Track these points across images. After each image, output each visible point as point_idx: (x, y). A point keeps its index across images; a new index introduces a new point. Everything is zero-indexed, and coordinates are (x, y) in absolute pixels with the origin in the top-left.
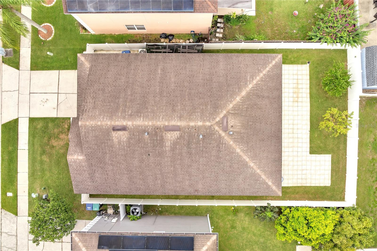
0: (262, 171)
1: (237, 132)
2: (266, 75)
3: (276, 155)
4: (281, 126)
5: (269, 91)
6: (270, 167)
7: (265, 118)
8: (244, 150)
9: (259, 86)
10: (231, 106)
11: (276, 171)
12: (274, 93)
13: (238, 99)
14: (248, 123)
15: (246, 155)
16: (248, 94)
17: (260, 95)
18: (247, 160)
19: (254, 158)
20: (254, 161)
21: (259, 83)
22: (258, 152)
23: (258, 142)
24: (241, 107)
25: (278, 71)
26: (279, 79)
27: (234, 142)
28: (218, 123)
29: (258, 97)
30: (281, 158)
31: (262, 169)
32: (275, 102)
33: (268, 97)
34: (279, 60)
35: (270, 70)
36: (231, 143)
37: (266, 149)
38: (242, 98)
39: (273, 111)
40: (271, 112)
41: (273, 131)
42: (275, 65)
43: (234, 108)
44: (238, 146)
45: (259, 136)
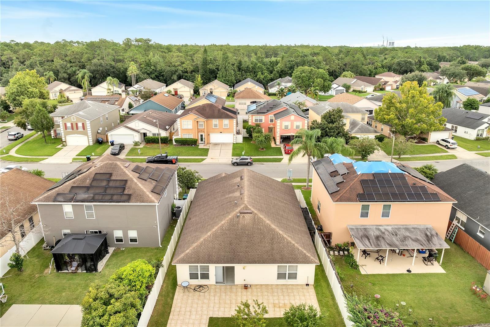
0: (201, 243)
1: (238, 221)
2: (294, 246)
3: (215, 258)
4: (244, 263)
5: (279, 250)
6: (204, 251)
7: (252, 246)
8: (222, 227)
9: (282, 240)
10: (261, 216)
11: (198, 258)
12: (278, 255)
13: (268, 222)
14: (247, 230)
15: (218, 228)
16: (273, 230)
17: (273, 240)
18: (214, 230)
19: (215, 236)
20: (212, 235)
21: (285, 240)
22: (220, 239)
23: (230, 239)
24: (261, 224)
25: (301, 259)
26: (293, 261)
27: (231, 219)
28: (246, 207)
29: (271, 239)
30: (211, 262)
31: (203, 243)
32: (269, 256)
33: (273, 249)
34: (313, 261)
35: (300, 251)
36: (230, 217)
37: (222, 247)
38: (269, 225)
39: (259, 254)
40: (258, 252)
41: (239, 254)
42: (306, 256)
43: (259, 219)
44: (227, 222)
45: (235, 240)
